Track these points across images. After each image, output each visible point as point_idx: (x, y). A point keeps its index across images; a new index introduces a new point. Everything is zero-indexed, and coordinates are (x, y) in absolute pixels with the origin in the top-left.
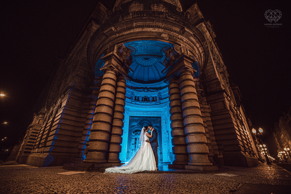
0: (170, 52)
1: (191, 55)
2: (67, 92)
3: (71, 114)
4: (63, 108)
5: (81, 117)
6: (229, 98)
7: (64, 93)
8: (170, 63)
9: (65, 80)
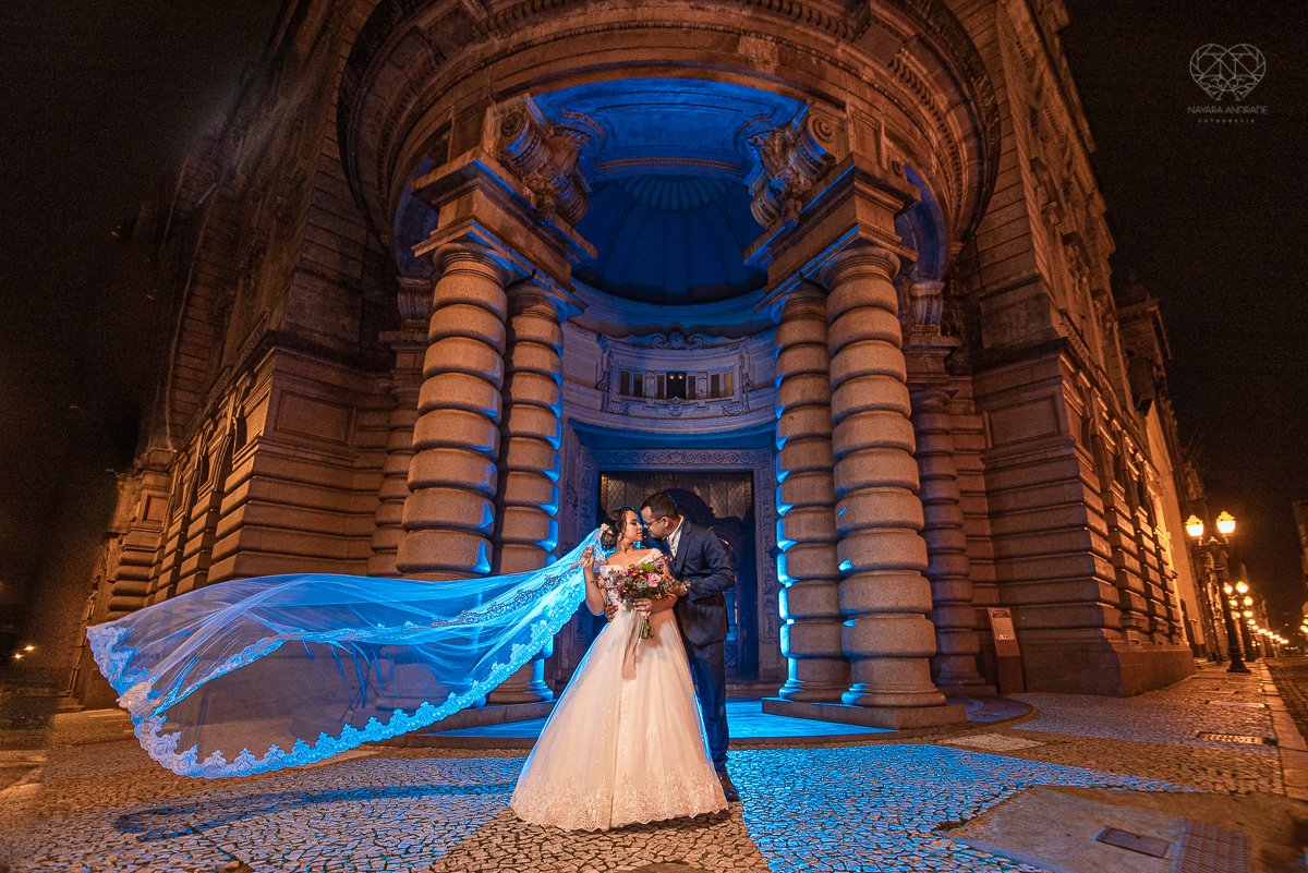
0: (785, 147)
1: (898, 159)
2: (264, 364)
3: (302, 477)
4: (257, 447)
5: (355, 486)
6: (1083, 377)
7: (250, 367)
8: (787, 211)
9: (247, 286)
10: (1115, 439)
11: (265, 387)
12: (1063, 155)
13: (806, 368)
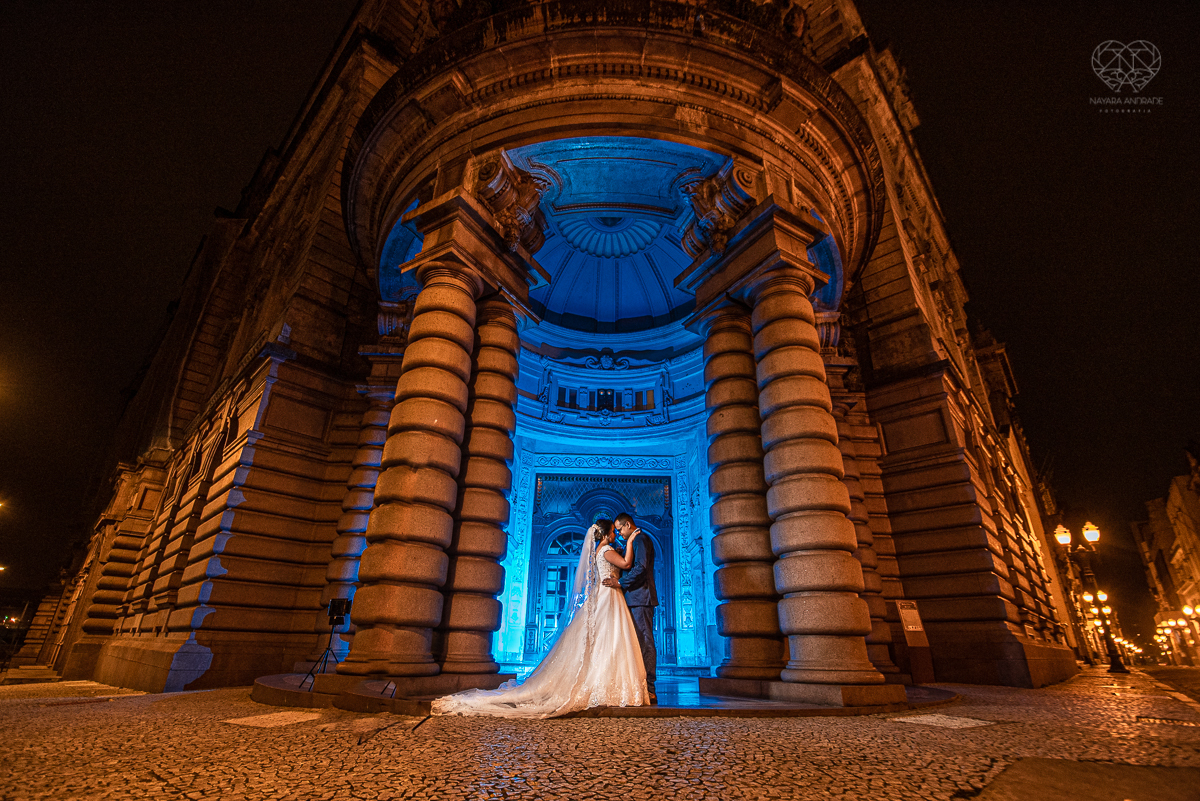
0: (712, 194)
1: (804, 204)
2: (260, 371)
3: (282, 467)
4: (246, 440)
5: (327, 477)
6: (963, 395)
7: (247, 376)
8: (715, 242)
9: (249, 316)
10: (991, 453)
11: (260, 390)
12: (923, 222)
13: (733, 372)
